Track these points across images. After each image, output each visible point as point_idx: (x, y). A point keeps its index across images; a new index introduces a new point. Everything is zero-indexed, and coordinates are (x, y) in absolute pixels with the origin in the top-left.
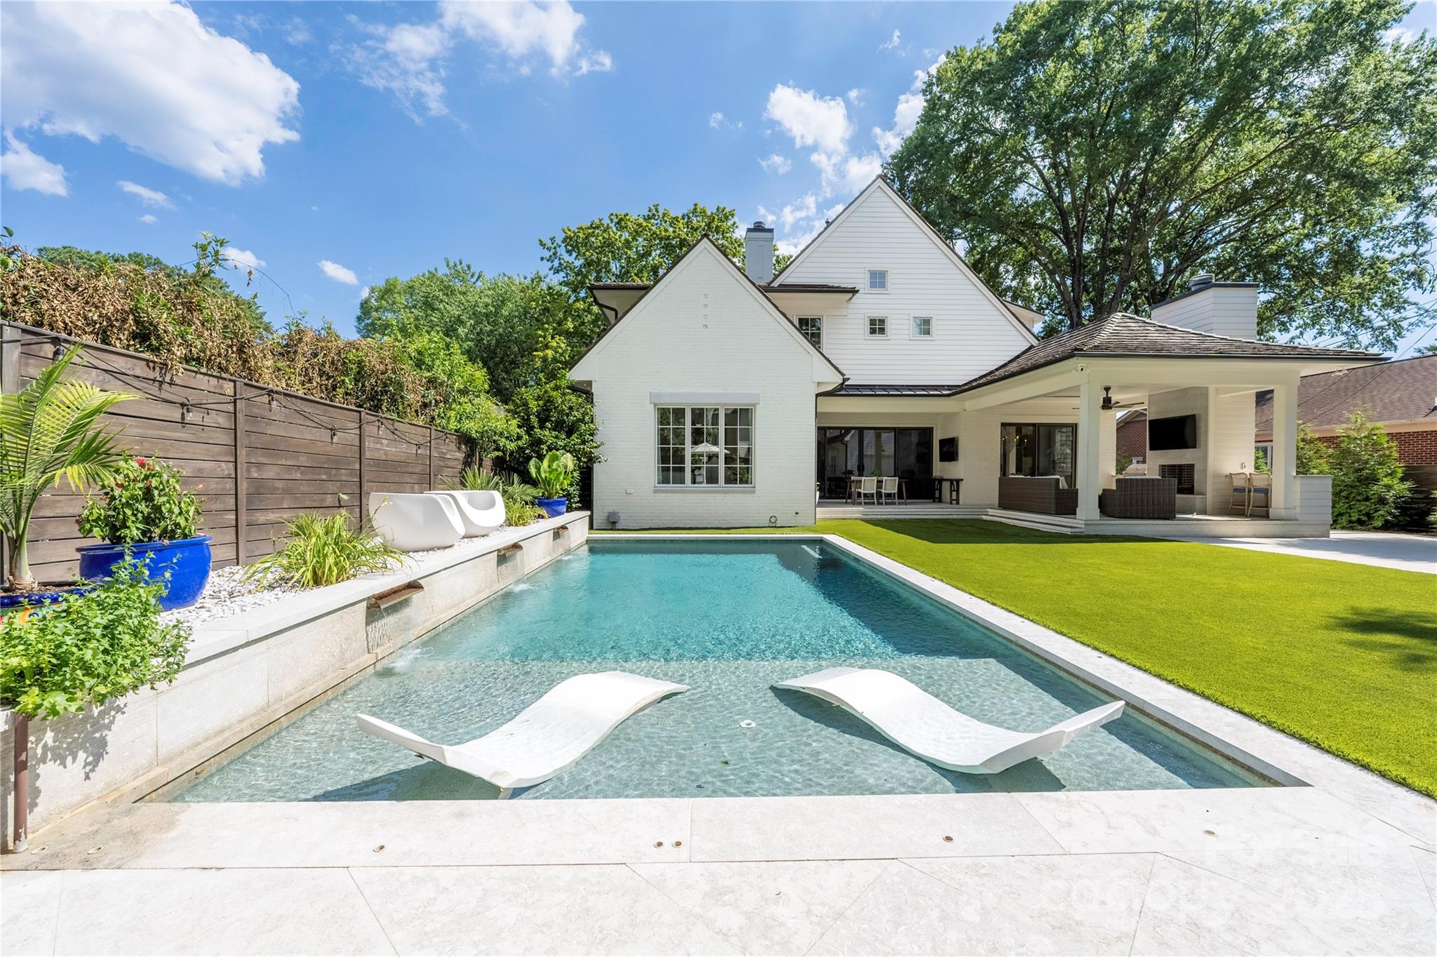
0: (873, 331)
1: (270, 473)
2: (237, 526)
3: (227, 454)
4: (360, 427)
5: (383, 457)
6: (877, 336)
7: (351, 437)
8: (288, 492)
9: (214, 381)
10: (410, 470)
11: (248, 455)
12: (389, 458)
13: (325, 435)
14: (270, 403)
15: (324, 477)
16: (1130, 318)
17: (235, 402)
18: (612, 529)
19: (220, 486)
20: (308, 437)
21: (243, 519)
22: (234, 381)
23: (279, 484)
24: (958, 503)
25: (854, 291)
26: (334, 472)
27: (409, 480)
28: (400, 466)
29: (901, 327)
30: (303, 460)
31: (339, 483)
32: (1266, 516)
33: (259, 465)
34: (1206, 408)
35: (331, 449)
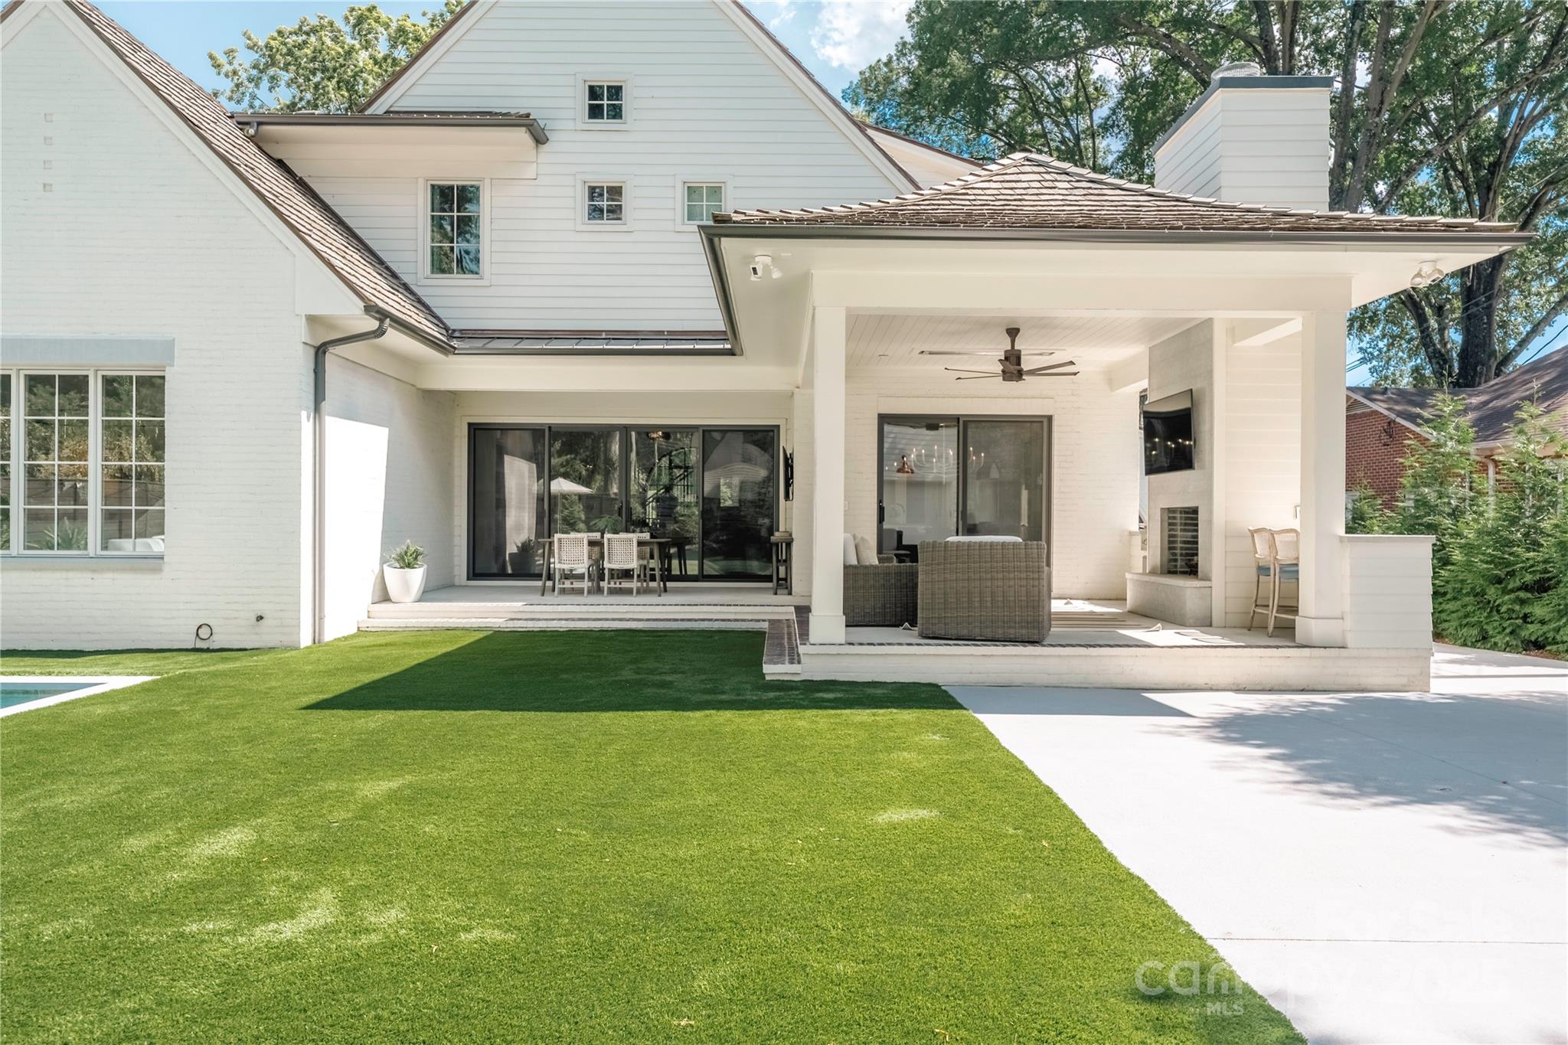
0: (595, 213)
6: (605, 226)
25: (533, 127)
29: (655, 206)
32: (1285, 632)
34: (1210, 373)
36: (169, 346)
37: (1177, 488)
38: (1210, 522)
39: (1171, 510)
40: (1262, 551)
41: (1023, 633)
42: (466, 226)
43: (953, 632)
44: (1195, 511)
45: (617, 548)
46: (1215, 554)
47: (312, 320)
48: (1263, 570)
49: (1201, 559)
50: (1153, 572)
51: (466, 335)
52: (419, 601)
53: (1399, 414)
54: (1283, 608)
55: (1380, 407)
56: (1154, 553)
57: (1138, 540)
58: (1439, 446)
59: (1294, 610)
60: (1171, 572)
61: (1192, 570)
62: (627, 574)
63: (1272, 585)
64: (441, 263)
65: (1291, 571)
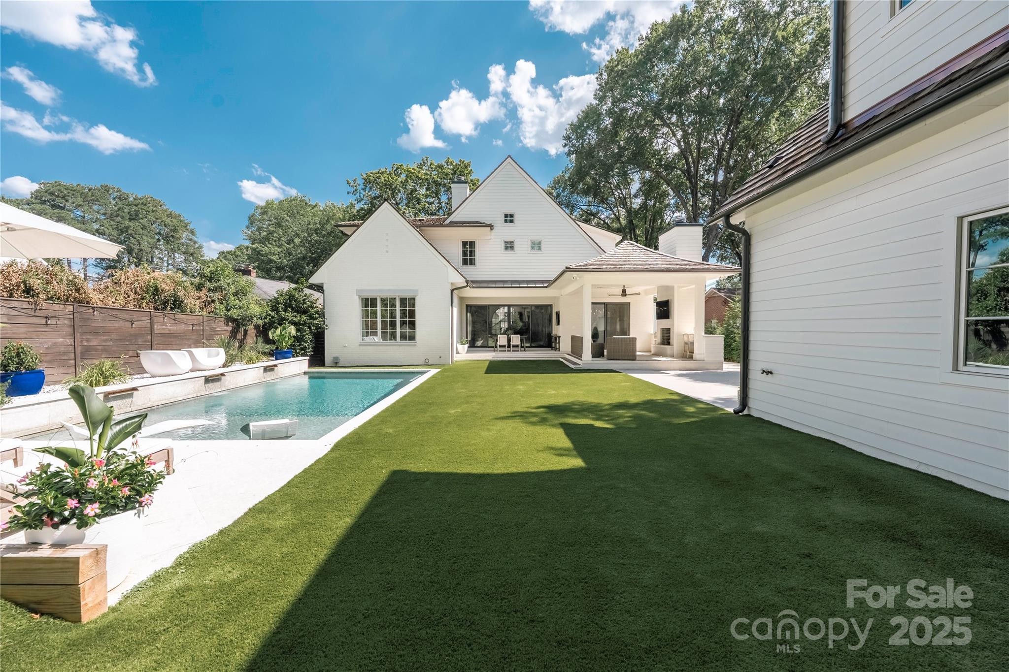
0: (506, 248)
1: (94, 343)
2: (75, 366)
3: (69, 336)
4: (151, 319)
5: (168, 332)
6: (509, 252)
7: (146, 322)
8: (104, 350)
9: (62, 306)
10: (188, 337)
11: (81, 335)
12: (172, 332)
13: (128, 324)
14: (93, 312)
15: (127, 343)
16: (632, 244)
17: (73, 314)
18: (335, 367)
19: (66, 349)
20: (117, 325)
21: (80, 363)
22: (73, 305)
23: (100, 347)
24: (559, 351)
25: (491, 226)
26: (134, 341)
27: (187, 343)
28: (180, 336)
29: (523, 246)
30: (114, 337)
31: (137, 346)
32: (691, 358)
33: (88, 340)
34: (673, 296)
35: (131, 330)
36: (417, 291)
37: (665, 323)
38: (673, 332)
39: (663, 329)
40: (686, 339)
41: (632, 358)
42: (472, 253)
43: (615, 358)
44: (670, 329)
45: (514, 339)
46: (674, 340)
47: (452, 284)
48: (686, 343)
49: (671, 341)
50: (658, 344)
51: (473, 282)
52: (467, 353)
53: (728, 297)
54: (690, 352)
55: (722, 295)
56: (659, 339)
57: (653, 336)
58: (734, 309)
59: (693, 353)
60: (663, 344)
61: (669, 344)
62: (517, 346)
63: (688, 347)
64: (465, 262)
65: (692, 344)
